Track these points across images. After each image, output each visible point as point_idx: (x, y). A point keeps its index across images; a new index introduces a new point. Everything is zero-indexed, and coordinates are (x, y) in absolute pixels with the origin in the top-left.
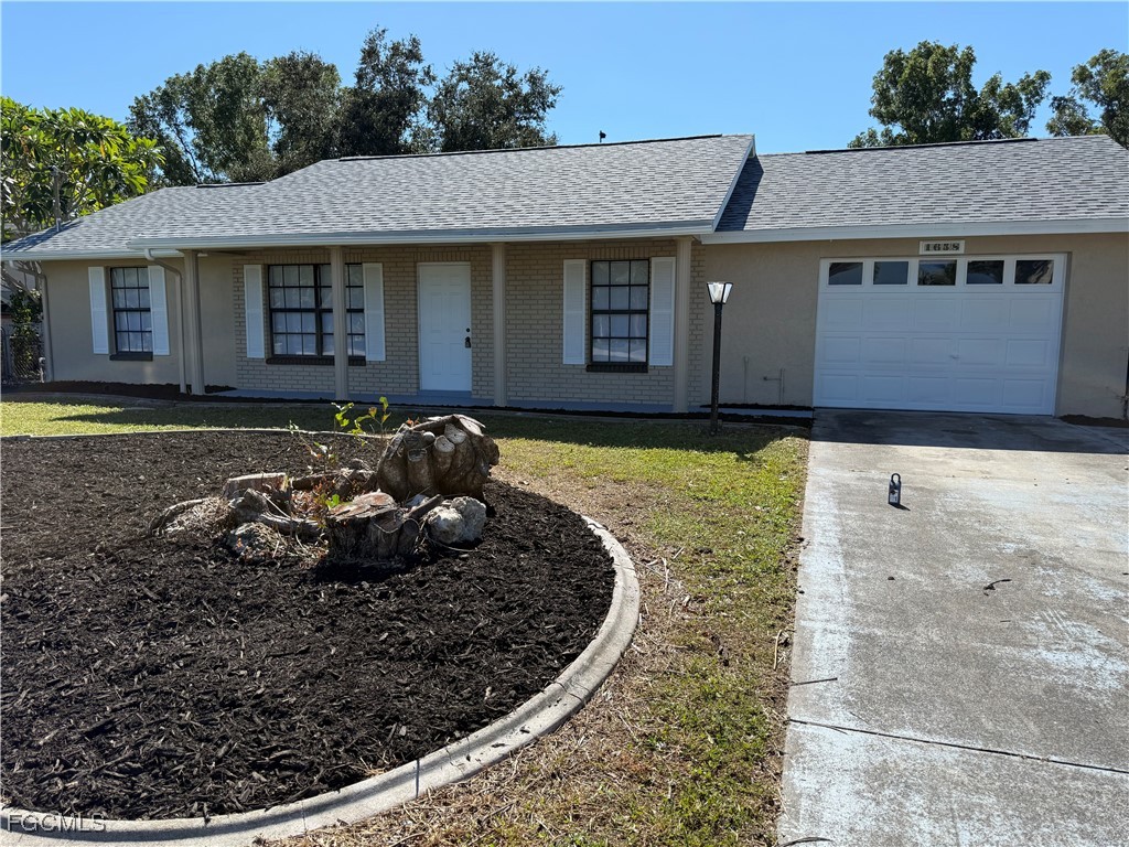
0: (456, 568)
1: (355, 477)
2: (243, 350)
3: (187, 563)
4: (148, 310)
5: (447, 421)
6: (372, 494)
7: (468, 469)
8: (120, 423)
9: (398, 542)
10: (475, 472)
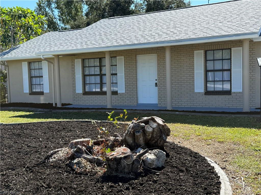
0: (155, 179)
1: (116, 141)
2: (75, 90)
3: (57, 173)
4: (42, 77)
5: (149, 119)
6: (122, 148)
7: (158, 138)
8: (33, 118)
9: (132, 167)
10: (161, 139)
